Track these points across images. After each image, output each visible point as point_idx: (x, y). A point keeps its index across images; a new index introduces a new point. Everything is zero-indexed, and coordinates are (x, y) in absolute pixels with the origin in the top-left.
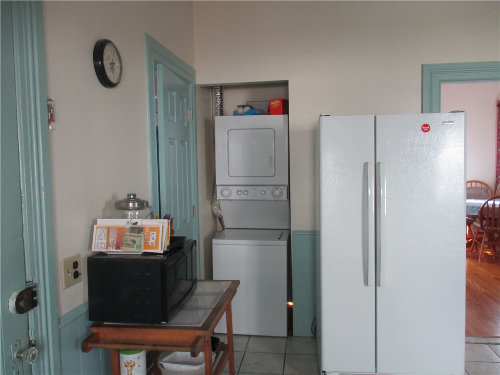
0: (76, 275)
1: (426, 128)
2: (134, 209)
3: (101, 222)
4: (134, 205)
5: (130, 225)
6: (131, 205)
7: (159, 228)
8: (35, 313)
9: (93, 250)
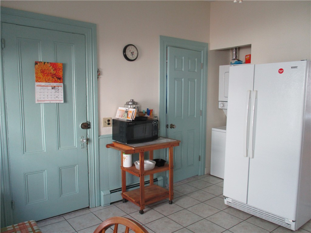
0: (109, 124)
1: (281, 71)
2: (131, 105)
3: (120, 108)
4: (131, 103)
5: (126, 110)
6: (130, 103)
7: (132, 112)
8: (89, 131)
9: (116, 117)
